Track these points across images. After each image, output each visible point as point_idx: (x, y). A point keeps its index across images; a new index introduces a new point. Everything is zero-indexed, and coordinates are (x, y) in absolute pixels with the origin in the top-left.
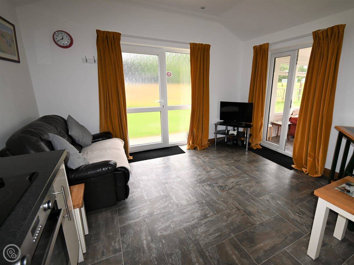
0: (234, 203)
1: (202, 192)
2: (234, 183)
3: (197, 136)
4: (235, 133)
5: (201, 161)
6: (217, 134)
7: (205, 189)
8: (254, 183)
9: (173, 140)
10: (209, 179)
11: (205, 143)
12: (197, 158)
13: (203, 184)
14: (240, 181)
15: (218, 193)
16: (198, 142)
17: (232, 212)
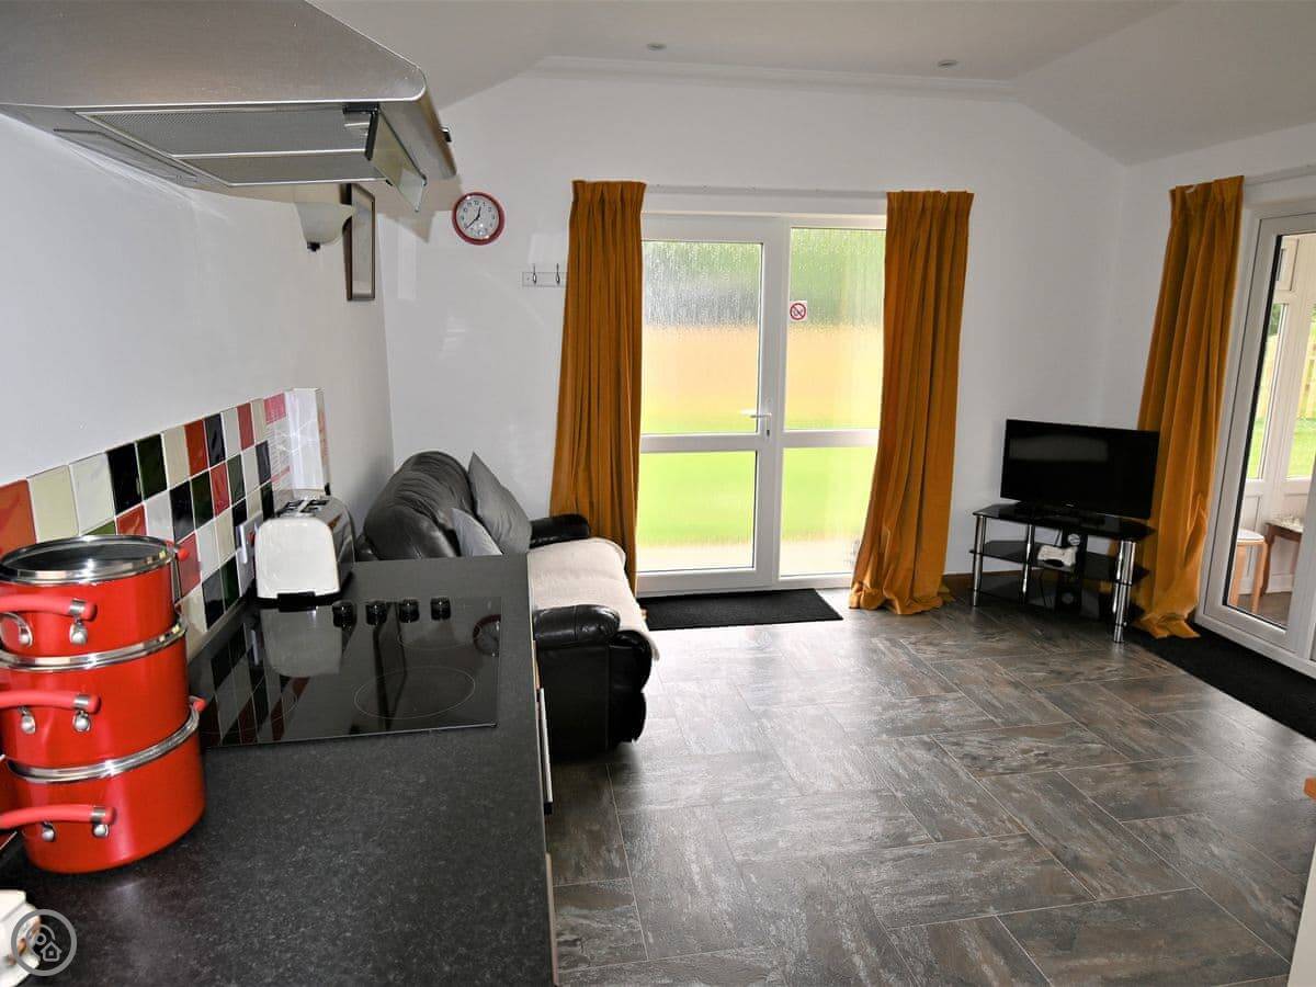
0: (1017, 820)
1: (894, 763)
2: (1032, 754)
3: (896, 557)
4: (1068, 558)
5: (904, 658)
6: (982, 555)
7: (910, 756)
8: (1122, 769)
9: (795, 566)
10: (932, 724)
11: (930, 587)
12: (888, 644)
13: (901, 739)
14: (1062, 750)
15: (957, 776)
16: (898, 583)
17: (1005, 845)
